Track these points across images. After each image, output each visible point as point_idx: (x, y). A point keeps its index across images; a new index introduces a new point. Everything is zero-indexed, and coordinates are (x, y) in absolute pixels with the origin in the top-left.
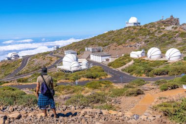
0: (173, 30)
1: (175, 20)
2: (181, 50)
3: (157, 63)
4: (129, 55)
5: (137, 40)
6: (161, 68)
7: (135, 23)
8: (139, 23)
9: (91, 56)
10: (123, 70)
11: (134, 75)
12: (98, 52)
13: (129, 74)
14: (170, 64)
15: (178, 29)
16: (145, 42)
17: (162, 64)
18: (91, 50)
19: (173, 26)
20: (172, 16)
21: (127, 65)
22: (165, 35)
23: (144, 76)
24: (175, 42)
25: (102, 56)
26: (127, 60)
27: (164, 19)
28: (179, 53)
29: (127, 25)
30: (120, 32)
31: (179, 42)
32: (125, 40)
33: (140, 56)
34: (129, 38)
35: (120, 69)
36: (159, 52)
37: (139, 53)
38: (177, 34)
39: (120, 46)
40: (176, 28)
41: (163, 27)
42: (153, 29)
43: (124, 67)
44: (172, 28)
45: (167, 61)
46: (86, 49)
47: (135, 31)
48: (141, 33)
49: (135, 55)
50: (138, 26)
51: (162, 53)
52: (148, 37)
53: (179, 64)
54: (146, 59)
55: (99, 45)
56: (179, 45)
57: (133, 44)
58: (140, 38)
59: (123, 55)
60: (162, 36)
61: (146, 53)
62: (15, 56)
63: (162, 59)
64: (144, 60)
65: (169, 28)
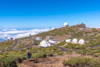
0: (82, 30)
1: (83, 25)
2: (85, 40)
3: (76, 45)
4: (65, 41)
5: (68, 34)
6: (77, 47)
7: (66, 25)
8: (68, 25)
9: (49, 40)
10: (64, 47)
11: (68, 49)
12: (52, 39)
13: (66, 49)
14: (80, 45)
15: (84, 30)
16: (71, 35)
17: (78, 45)
18: (49, 38)
19: (82, 28)
20: (82, 23)
21: (65, 45)
22: (79, 33)
23: (72, 49)
24: (83, 36)
25: (54, 41)
26: (65, 43)
27: (79, 24)
28: (84, 41)
29: (63, 26)
30: (60, 29)
31: (84, 36)
32: (63, 34)
33: (70, 42)
34: (64, 33)
35: (62, 46)
36: (77, 40)
37: (69, 40)
38: (84, 32)
39: (61, 36)
40: (84, 29)
41: (79, 28)
42: (74, 29)
43: (64, 46)
44: (82, 29)
45: (79, 44)
46: (47, 37)
47: (67, 30)
48: (69, 31)
49: (68, 41)
50: (68, 27)
51: (78, 40)
52: (72, 33)
53: (83, 45)
54: (72, 43)
55: (52, 35)
56: (84, 37)
57: (66, 36)
58: (69, 33)
59: (63, 41)
60: (78, 33)
61: (72, 40)
62: (11, 38)
63: (78, 43)
64: (71, 43)
65: (81, 29)
